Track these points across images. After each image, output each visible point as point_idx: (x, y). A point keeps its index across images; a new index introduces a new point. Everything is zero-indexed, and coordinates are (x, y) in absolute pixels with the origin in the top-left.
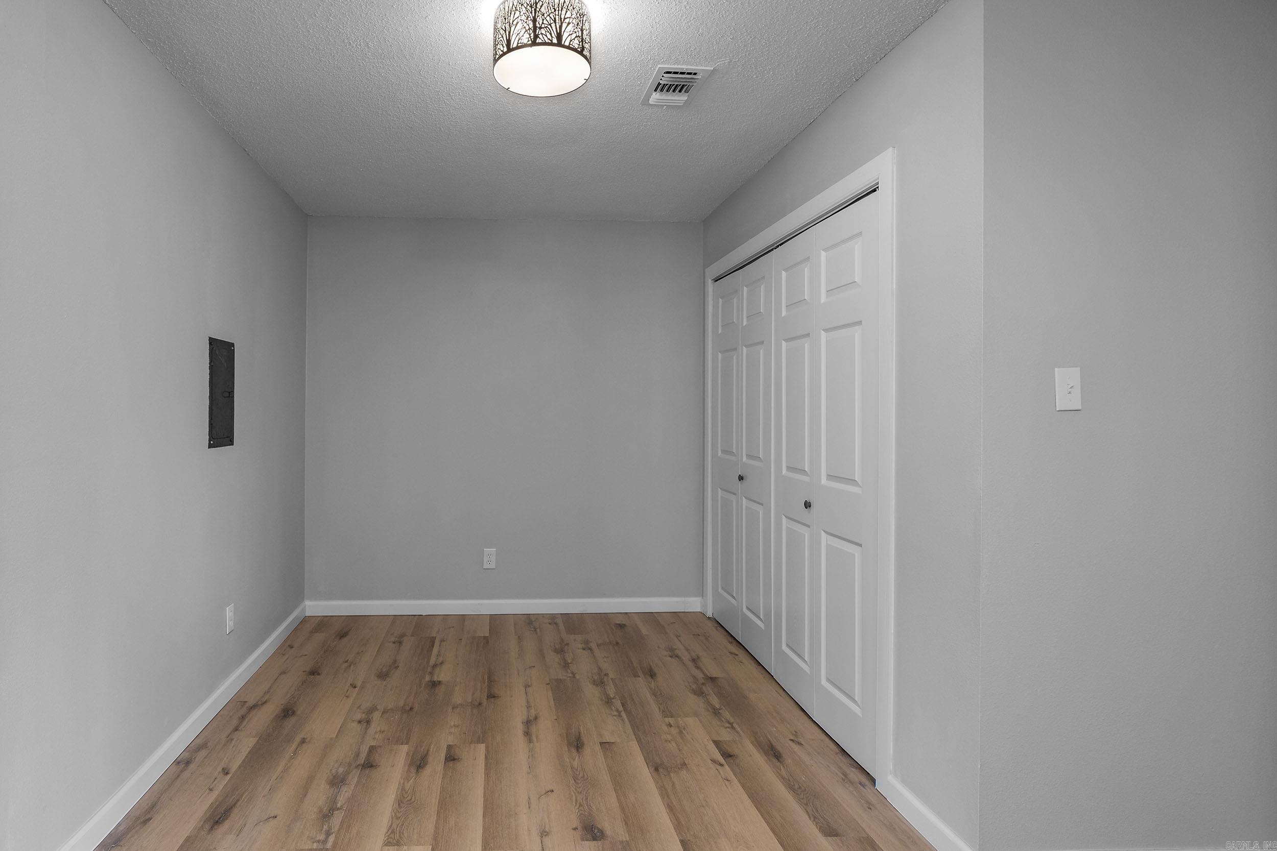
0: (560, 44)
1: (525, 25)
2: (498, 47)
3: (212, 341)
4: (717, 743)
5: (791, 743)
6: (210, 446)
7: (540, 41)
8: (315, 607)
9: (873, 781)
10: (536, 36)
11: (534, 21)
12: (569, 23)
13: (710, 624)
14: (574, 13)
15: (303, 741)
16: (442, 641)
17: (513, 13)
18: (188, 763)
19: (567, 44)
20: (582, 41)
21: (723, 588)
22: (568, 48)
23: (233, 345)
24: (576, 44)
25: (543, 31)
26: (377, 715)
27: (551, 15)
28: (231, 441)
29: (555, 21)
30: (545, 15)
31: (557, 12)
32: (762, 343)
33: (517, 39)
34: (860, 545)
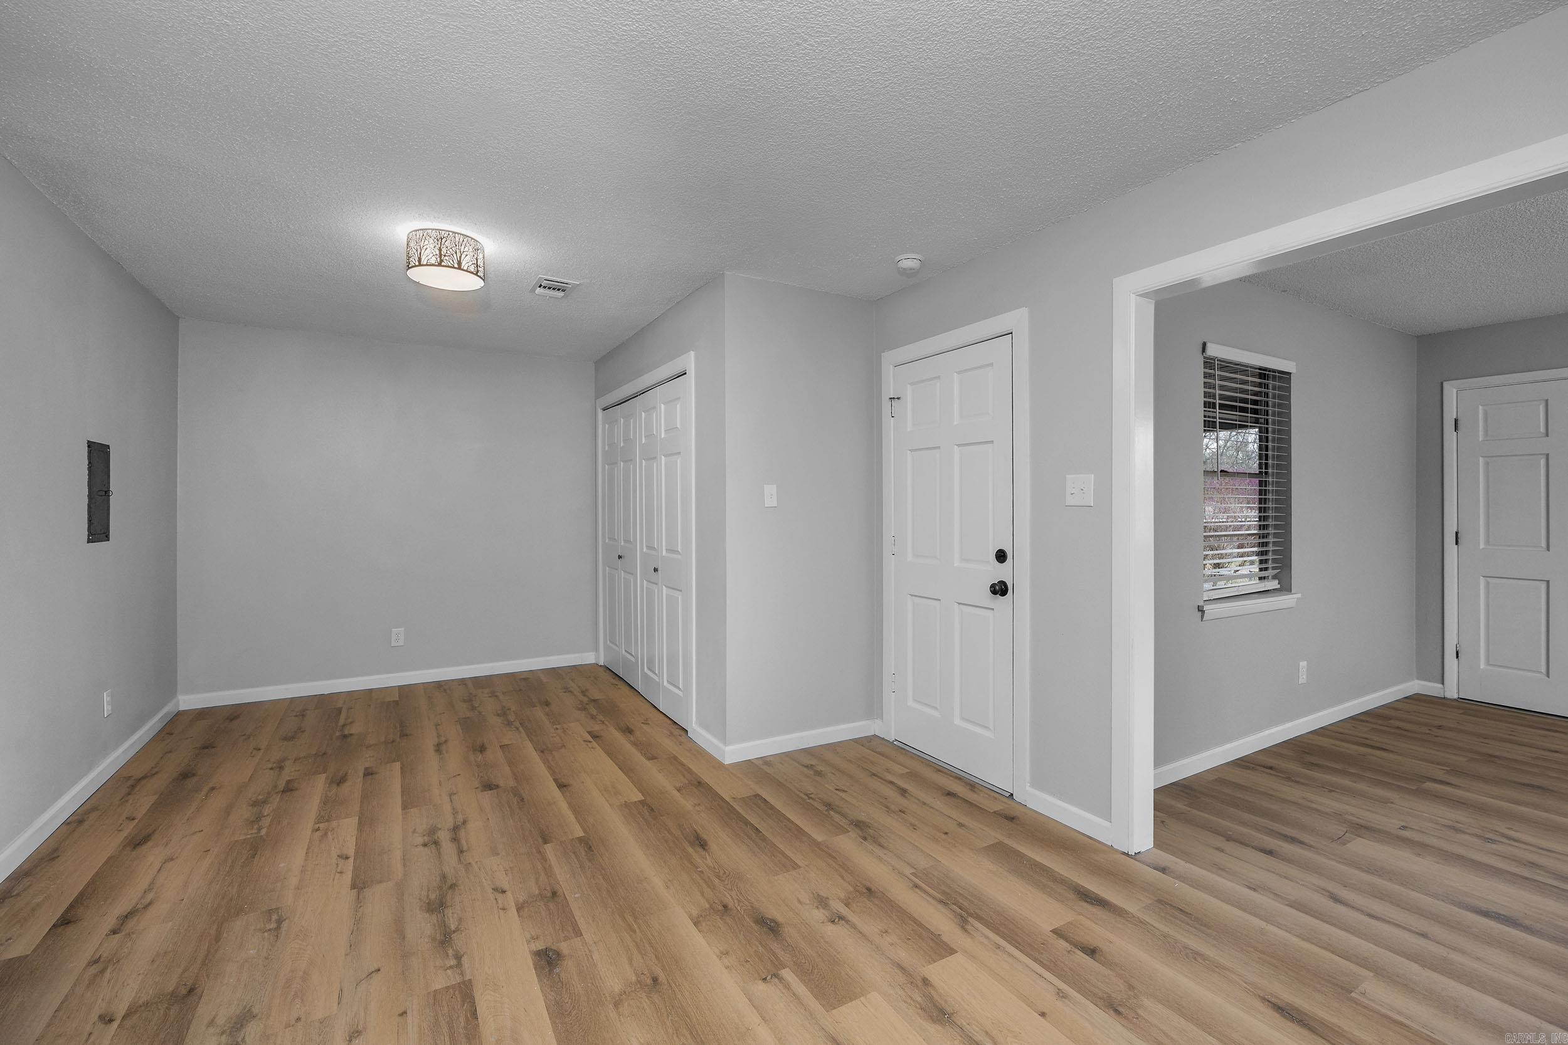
0: (459, 268)
1: (433, 251)
2: (411, 259)
3: (90, 444)
4: (589, 733)
5: (642, 725)
6: (89, 541)
7: (445, 264)
8: (188, 701)
9: (687, 731)
10: (442, 261)
11: (440, 250)
12: (467, 255)
13: (601, 670)
14: (470, 248)
15: (213, 789)
16: (349, 709)
17: (423, 241)
18: (80, 822)
19: (465, 268)
20: (477, 266)
21: (610, 641)
22: (466, 271)
23: (108, 447)
24: (472, 269)
25: (446, 258)
26: (288, 763)
27: (453, 248)
28: (107, 537)
29: (456, 253)
30: (449, 248)
31: (457, 247)
32: (631, 460)
33: (427, 259)
34: (681, 591)
